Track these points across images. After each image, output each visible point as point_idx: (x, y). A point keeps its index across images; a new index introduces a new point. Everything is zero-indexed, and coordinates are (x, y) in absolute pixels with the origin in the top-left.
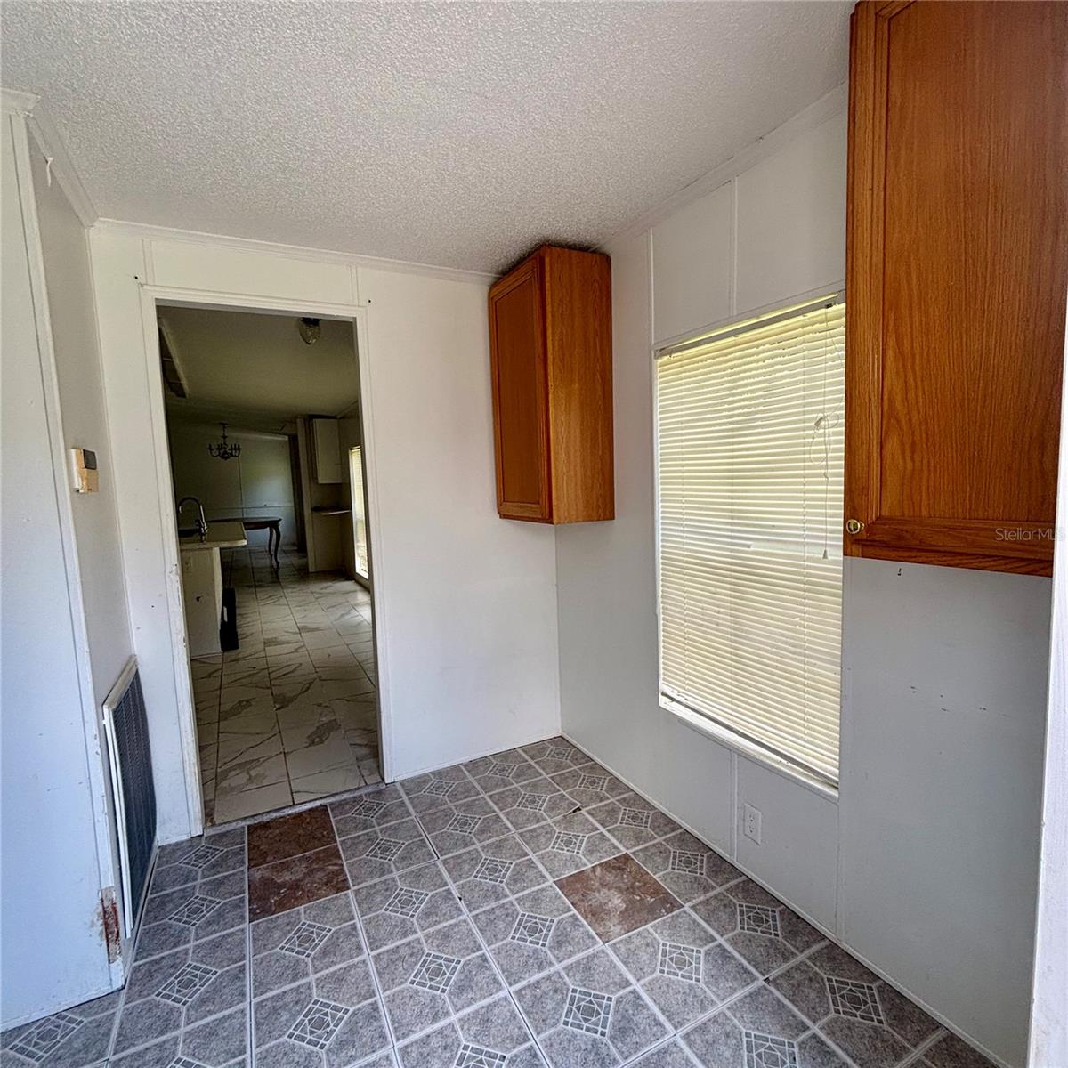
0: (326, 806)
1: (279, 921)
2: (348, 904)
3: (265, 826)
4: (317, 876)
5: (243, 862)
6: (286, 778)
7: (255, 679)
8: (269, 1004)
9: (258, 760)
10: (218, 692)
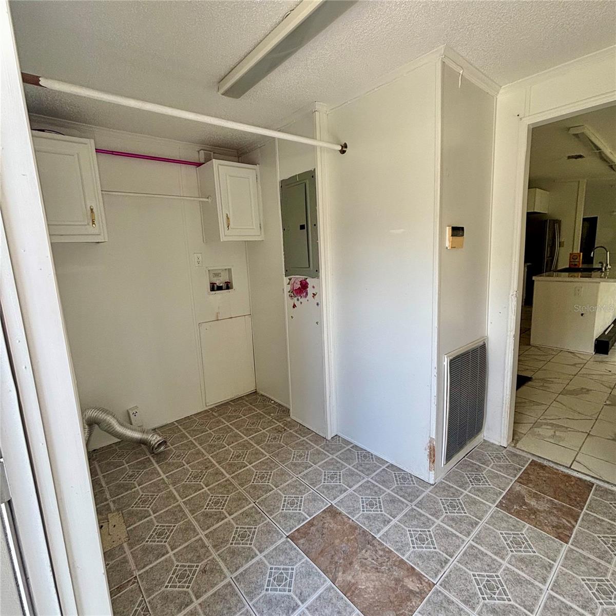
0: (593, 484)
1: (510, 520)
2: (558, 551)
3: (543, 467)
4: (552, 518)
5: (515, 476)
6: (578, 449)
7: (605, 378)
8: (476, 551)
9: (567, 428)
10: (572, 377)
